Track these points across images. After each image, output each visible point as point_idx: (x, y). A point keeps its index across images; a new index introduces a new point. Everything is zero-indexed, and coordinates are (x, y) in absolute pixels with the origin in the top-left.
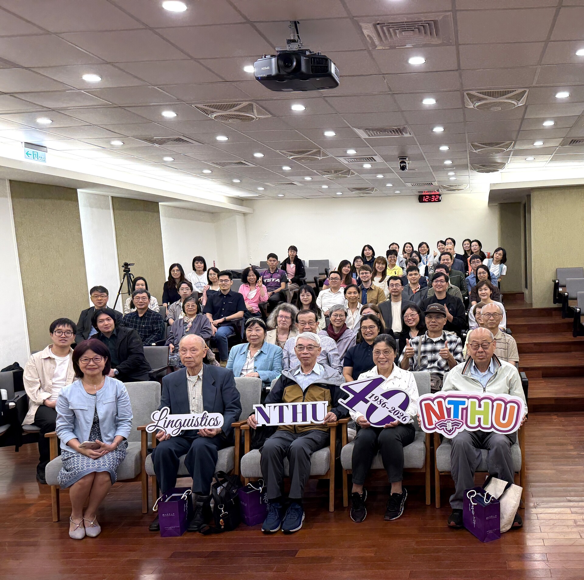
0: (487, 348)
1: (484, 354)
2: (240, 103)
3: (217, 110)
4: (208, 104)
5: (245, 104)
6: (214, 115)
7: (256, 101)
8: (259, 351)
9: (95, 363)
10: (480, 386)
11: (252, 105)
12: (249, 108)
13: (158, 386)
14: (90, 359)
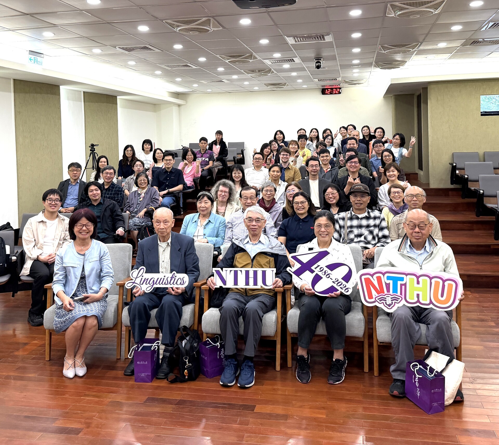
0: (423, 229)
1: (420, 235)
2: (200, 18)
3: (182, 24)
4: (175, 20)
5: (204, 19)
6: (179, 29)
7: (213, 17)
8: (207, 221)
9: (87, 228)
10: (416, 263)
11: (210, 20)
12: (207, 23)
13: (131, 248)
14: (84, 225)
